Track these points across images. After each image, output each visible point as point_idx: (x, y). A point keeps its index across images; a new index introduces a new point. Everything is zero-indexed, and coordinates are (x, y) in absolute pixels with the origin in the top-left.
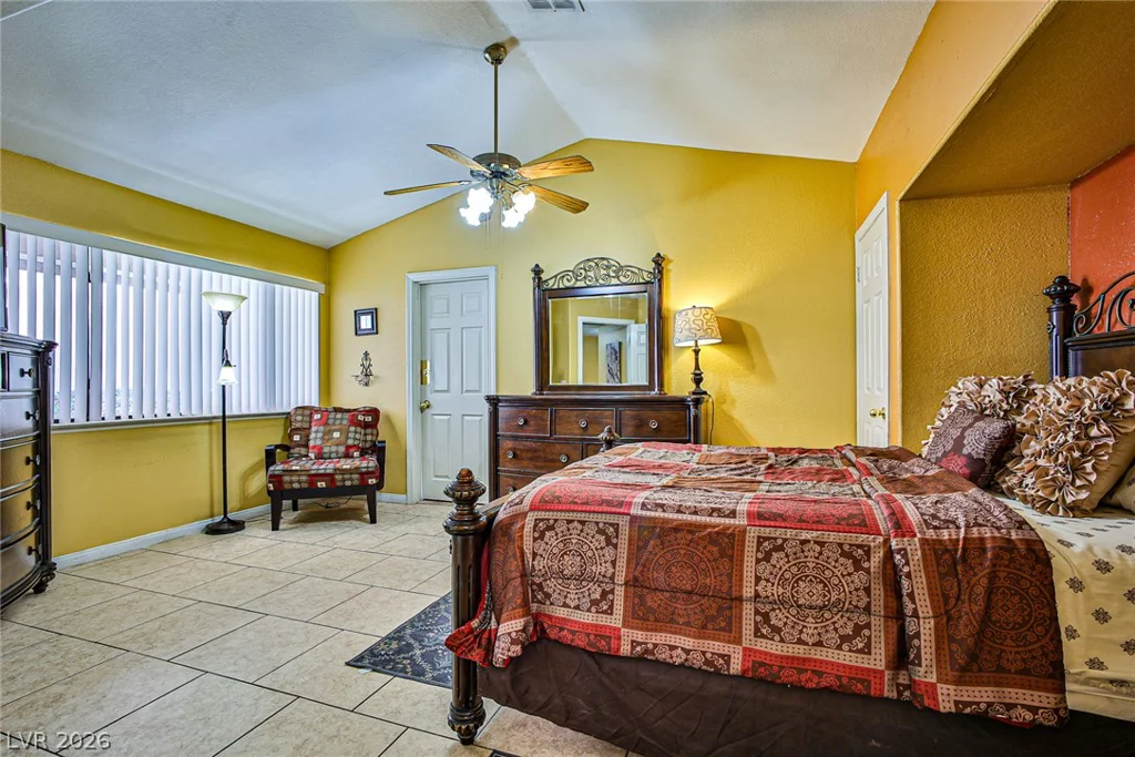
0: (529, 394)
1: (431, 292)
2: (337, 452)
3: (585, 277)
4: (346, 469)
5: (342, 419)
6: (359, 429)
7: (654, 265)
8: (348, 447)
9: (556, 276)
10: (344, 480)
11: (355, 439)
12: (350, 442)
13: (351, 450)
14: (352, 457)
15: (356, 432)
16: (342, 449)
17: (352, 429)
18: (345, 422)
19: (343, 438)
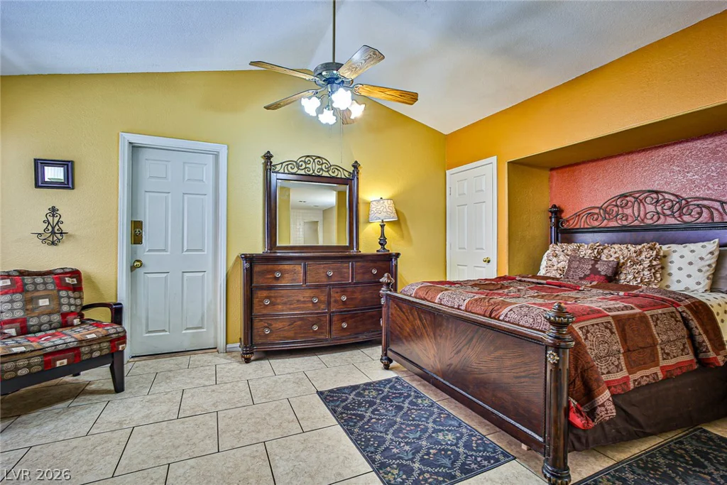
0: (261, 253)
1: (145, 155)
2: (50, 323)
3: (306, 168)
4: (93, 340)
5: (45, 283)
6: (70, 293)
7: (353, 169)
8: (64, 315)
9: (282, 163)
10: (92, 352)
11: (70, 305)
12: (65, 309)
13: (69, 318)
14: (72, 325)
15: (69, 297)
16: (56, 318)
17: (63, 293)
18: (51, 287)
19: (55, 306)
